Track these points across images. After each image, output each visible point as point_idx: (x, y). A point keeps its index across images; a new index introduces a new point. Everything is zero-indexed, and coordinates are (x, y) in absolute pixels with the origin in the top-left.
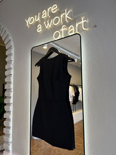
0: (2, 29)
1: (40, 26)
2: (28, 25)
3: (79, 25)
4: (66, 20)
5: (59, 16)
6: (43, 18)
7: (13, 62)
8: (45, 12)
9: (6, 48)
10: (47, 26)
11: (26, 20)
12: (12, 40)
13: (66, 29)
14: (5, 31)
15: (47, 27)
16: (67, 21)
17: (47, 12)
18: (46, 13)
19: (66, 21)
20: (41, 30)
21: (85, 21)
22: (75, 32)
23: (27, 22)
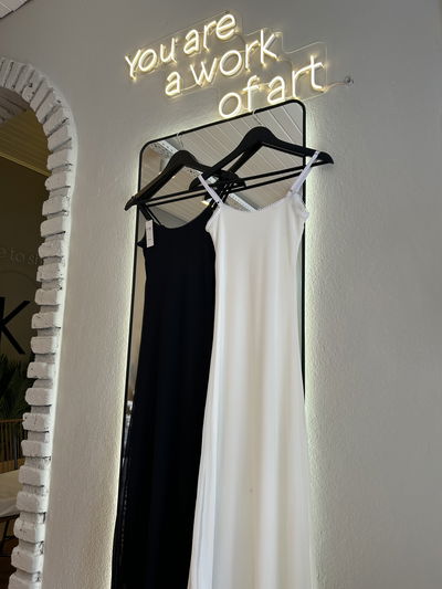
0: (35, 86)
1: (175, 78)
2: (134, 74)
3: (301, 75)
4: (262, 61)
5: (242, 48)
6: (187, 52)
7: (71, 192)
8: (194, 35)
9: (51, 146)
10: (198, 77)
11: (127, 58)
12: (71, 120)
13: (260, 87)
14: (50, 91)
15: (198, 82)
16: (265, 65)
17: (201, 35)
18: (197, 39)
19: (261, 65)
20: (178, 90)
21: (319, 64)
22: (286, 96)
23: (132, 65)
